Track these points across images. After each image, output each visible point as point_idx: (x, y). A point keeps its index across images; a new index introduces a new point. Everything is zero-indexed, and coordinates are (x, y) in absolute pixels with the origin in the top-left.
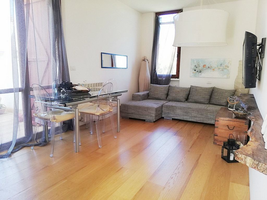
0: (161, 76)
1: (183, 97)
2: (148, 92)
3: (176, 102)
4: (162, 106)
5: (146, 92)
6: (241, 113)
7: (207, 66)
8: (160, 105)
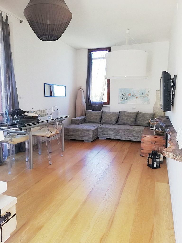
0: (95, 103)
1: (114, 121)
2: (84, 117)
3: (108, 125)
4: (98, 128)
5: (82, 117)
6: (160, 130)
7: (132, 95)
8: (96, 128)
